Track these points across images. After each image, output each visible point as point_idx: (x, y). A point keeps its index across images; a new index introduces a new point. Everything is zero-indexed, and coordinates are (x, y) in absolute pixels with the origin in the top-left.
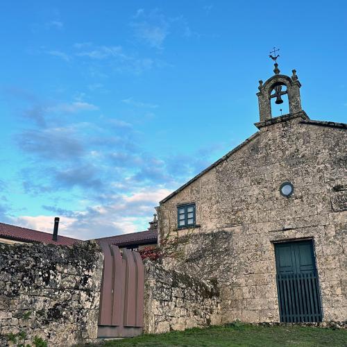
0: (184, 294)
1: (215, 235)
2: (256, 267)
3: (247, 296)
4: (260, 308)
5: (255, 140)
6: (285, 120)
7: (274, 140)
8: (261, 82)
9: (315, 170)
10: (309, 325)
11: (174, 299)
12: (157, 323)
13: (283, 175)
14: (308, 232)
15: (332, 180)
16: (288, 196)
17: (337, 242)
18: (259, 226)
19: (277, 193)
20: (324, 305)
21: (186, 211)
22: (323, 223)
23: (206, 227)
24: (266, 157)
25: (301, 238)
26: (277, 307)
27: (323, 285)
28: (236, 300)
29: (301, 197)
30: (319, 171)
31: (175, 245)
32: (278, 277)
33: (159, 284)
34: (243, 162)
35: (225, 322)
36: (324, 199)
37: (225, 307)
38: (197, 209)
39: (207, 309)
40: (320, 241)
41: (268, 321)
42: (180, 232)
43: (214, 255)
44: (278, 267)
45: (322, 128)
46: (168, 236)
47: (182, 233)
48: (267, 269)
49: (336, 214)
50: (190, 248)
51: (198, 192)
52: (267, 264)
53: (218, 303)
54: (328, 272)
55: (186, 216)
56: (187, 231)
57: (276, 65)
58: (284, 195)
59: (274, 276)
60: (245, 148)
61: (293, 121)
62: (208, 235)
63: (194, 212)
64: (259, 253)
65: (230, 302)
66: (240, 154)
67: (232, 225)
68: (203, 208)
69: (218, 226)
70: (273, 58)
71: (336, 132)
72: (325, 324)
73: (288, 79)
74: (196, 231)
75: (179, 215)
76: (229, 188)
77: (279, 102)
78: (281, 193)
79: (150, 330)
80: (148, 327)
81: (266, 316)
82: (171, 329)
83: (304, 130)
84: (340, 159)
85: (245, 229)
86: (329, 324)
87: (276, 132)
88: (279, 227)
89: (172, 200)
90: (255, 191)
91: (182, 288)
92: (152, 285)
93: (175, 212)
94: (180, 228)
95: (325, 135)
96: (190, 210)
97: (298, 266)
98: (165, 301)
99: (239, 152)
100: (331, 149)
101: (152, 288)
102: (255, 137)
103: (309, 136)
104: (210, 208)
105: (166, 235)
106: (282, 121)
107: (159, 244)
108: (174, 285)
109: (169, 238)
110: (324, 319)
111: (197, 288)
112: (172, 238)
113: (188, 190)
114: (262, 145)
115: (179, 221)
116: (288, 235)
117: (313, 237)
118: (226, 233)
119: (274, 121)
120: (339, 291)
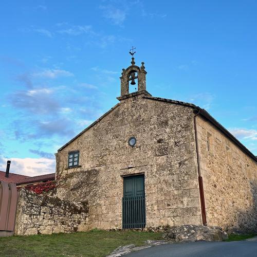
0: (52, 211)
1: (89, 172)
2: (111, 193)
3: (105, 212)
4: (111, 220)
5: (117, 109)
6: (135, 95)
7: (128, 109)
8: (123, 70)
9: (149, 129)
10: (137, 230)
11: (42, 214)
12: (25, 229)
13: (131, 132)
14: (142, 169)
15: (157, 135)
16: (133, 146)
17: (157, 176)
18: (115, 166)
19: (127, 144)
20: (147, 217)
21: (74, 156)
22: (150, 163)
23: (85, 167)
24: (122, 120)
25: (138, 173)
26: (121, 218)
27: (147, 204)
28: (98, 215)
29: (140, 147)
30: (151, 129)
31: (65, 179)
32: (123, 199)
33: (29, 204)
34: (109, 123)
35: (90, 229)
36: (152, 148)
37: (91, 220)
38: (80, 155)
39: (74, 221)
40: (147, 175)
41: (115, 228)
42: (69, 170)
43: (88, 185)
44: (125, 192)
45: (155, 101)
46: (62, 173)
47: (70, 171)
48: (117, 194)
49: (158, 157)
50: (74, 181)
51: (81, 143)
52: (117, 191)
53: (86, 217)
54: (151, 195)
55: (73, 160)
56: (73, 169)
57: (133, 59)
58: (131, 146)
59: (121, 198)
60: (111, 114)
61: (139, 97)
62: (85, 172)
63: (78, 157)
64: (114, 183)
65: (94, 217)
66: (107, 118)
67: (100, 165)
68: (84, 154)
69: (92, 166)
70: (131, 54)
71: (162, 104)
72: (146, 229)
73: (138, 68)
74: (79, 170)
75: (69, 158)
76: (100, 141)
77: (133, 83)
78: (129, 144)
79: (19, 233)
80: (17, 231)
81: (114, 225)
82: (39, 233)
83: (144, 102)
84: (163, 122)
85: (107, 168)
86: (148, 229)
87: (129, 104)
88: (126, 167)
89: (66, 148)
90: (115, 143)
91: (50, 207)
92: (23, 204)
93: (67, 157)
94: (69, 168)
95: (156, 106)
96: (76, 155)
97: (135, 192)
98: (34, 215)
99: (107, 117)
100: (158, 116)
101: (23, 207)
102: (117, 107)
103: (147, 107)
104: (88, 154)
105: (60, 172)
106: (133, 96)
107: (56, 179)
108: (43, 204)
109: (62, 175)
110: (146, 226)
111: (65, 207)
112: (64, 175)
113: (76, 142)
114: (121, 112)
115: (69, 163)
116: (131, 171)
117: (144, 173)
118: (96, 170)
119: (128, 97)
120: (156, 208)
